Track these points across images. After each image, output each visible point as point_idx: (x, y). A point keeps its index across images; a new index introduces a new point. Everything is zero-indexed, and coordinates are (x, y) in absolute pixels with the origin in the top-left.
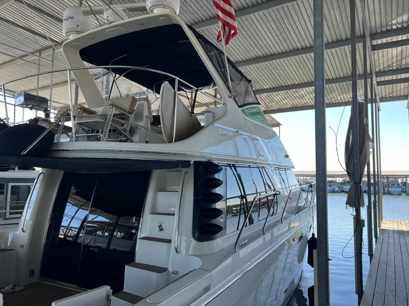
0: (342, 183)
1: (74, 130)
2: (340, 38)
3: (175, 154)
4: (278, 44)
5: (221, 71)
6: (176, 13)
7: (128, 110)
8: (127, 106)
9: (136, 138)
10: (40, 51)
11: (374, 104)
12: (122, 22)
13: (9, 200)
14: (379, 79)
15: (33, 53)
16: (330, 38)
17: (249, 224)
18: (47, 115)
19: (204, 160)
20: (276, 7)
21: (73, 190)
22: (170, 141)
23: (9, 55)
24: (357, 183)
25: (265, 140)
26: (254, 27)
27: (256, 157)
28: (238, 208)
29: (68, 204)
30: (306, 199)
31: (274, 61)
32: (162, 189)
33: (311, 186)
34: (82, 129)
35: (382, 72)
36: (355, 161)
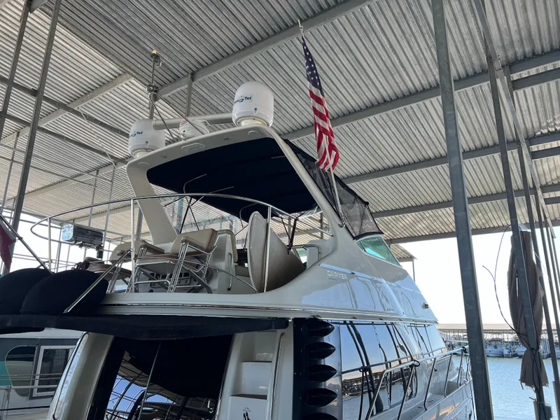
0: (512, 343)
1: (133, 275)
2: (486, 143)
3: (267, 308)
4: (402, 153)
5: (328, 192)
6: (268, 125)
7: (205, 247)
8: (204, 242)
9: (214, 284)
10: (97, 170)
11: (545, 229)
12: (202, 136)
13: (38, 372)
14: (547, 195)
15: (88, 172)
16: (473, 144)
17: (377, 412)
18: (100, 255)
19: (307, 316)
20: (396, 109)
21: (127, 356)
22: (261, 290)
23: (59, 175)
24: (532, 349)
25: (393, 284)
26: (370, 133)
27: (381, 310)
28: (360, 383)
29: (118, 377)
30: (460, 369)
31: (399, 175)
32: (248, 357)
33: (464, 350)
34: (145, 274)
35: (550, 185)
36: (527, 316)
